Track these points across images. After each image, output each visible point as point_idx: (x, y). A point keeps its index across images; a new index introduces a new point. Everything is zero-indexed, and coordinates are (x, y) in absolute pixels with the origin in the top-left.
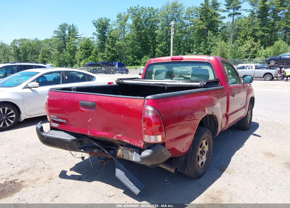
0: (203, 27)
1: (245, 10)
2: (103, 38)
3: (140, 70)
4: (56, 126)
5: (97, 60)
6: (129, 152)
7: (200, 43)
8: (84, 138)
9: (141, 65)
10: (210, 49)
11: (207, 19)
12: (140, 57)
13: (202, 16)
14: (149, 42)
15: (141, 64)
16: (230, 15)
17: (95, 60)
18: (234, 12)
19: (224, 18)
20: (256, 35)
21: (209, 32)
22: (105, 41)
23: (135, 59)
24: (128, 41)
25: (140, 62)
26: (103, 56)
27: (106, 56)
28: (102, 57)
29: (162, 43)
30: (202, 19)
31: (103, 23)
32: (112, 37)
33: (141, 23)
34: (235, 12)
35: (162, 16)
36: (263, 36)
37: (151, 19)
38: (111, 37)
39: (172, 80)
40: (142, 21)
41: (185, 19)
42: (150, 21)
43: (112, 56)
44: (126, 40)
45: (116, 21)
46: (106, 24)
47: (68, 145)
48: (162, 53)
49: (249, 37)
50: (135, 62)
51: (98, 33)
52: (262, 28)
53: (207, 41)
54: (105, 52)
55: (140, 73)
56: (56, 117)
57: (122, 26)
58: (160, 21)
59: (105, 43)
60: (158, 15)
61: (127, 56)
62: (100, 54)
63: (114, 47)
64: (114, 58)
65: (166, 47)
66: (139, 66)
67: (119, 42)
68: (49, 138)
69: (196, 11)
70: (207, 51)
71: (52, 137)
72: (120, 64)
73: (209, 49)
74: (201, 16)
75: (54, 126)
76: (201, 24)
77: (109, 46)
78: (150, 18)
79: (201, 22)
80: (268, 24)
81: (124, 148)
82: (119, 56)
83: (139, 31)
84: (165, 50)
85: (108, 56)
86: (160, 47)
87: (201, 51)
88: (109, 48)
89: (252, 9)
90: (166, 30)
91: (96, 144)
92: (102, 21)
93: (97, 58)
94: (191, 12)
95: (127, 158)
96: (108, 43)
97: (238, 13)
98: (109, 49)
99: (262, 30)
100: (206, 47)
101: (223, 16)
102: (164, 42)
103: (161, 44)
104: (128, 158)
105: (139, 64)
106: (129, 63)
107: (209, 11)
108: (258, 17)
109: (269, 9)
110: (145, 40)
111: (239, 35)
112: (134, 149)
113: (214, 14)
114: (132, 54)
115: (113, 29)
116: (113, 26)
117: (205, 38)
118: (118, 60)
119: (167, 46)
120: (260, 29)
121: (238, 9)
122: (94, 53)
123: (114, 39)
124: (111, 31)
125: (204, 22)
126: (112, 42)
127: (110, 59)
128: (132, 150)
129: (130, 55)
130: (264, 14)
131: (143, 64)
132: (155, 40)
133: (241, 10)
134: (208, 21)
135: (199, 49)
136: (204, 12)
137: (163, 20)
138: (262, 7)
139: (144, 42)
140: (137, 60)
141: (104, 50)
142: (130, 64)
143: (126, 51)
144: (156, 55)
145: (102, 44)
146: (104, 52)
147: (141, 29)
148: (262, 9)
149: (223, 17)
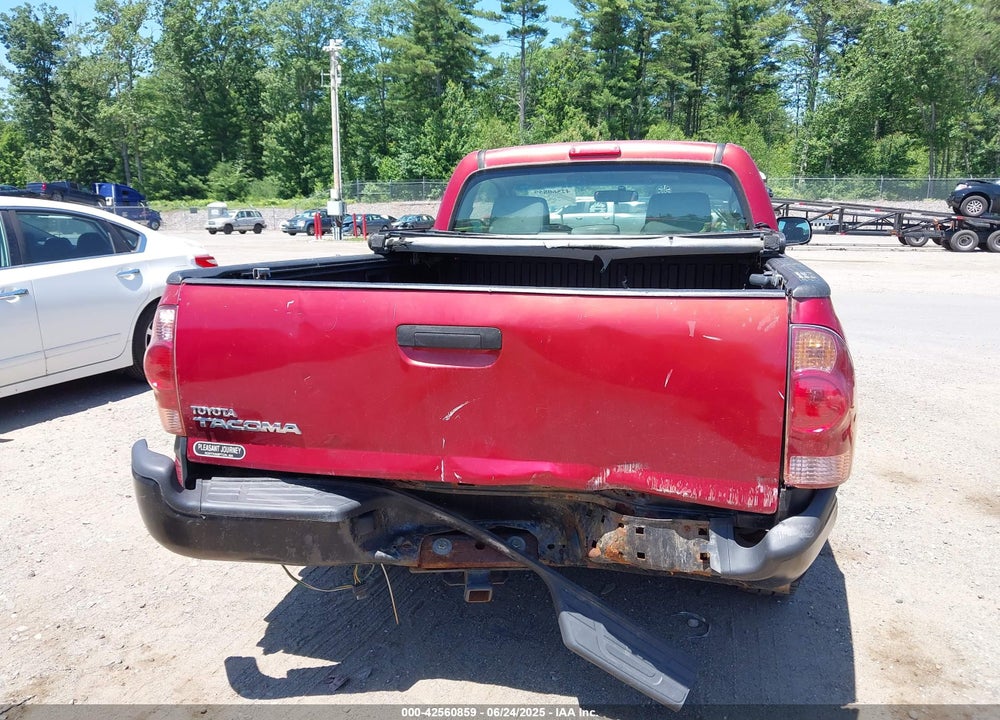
0: (426, 66)
1: (557, 20)
2: (40, 89)
3: (210, 216)
4: (231, 457)
5: (20, 179)
6: (676, 536)
7: (420, 122)
8: (387, 494)
9: (206, 197)
10: (454, 147)
11: (438, 39)
12: (202, 168)
13: (423, 29)
14: (234, 113)
15: (209, 194)
16: (513, 33)
17: (11, 176)
18: (523, 24)
19: (496, 40)
20: (595, 103)
21: (451, 84)
22: (49, 103)
23: (183, 175)
24: (150, 104)
25: (205, 187)
26: (45, 160)
27: (57, 163)
28: (41, 165)
29: (285, 116)
30: (420, 41)
31: (36, 29)
32: (81, 90)
33: (198, 38)
34: (527, 24)
35: (278, 18)
36: (613, 108)
37: (239, 28)
38: (72, 87)
39: (570, 234)
40: (204, 34)
41: (365, 38)
42: (233, 36)
43: (83, 162)
44: (140, 99)
45: (93, 25)
46: (49, 33)
47: (314, 542)
48: (286, 153)
49: (570, 110)
50: (184, 184)
51: (16, 70)
52: (612, 82)
53: (444, 117)
54: (53, 146)
55: (213, 226)
56: (232, 413)
57: (123, 45)
58: (275, 37)
59: (51, 113)
60: (262, 13)
61: (147, 162)
62: (31, 153)
63: (88, 126)
64: (94, 172)
65: (302, 132)
66: (202, 201)
67: (112, 110)
68: (222, 518)
69: (403, 11)
70: (446, 149)
71: (235, 511)
72: (125, 193)
73: (451, 144)
74: (418, 30)
75: (217, 456)
76: (419, 57)
77: (69, 124)
78: (232, 23)
79: (418, 49)
80: (625, 71)
81: (651, 525)
82: (114, 161)
83: (193, 71)
84: (299, 142)
85: (67, 161)
86: (277, 133)
87: (426, 152)
88: (68, 129)
89: (578, 18)
90: (299, 70)
91: (445, 518)
92: (33, 20)
93: (17, 171)
94: (387, 13)
95: (665, 565)
96: (66, 110)
97: (539, 29)
98: (70, 136)
99: (610, 88)
100: (440, 139)
101: (492, 34)
102: (291, 115)
103: (281, 122)
104: (673, 565)
105: (198, 192)
106: (157, 187)
107: (445, 13)
108: (597, 46)
109: (627, 22)
110: (219, 103)
111: (538, 102)
112: (703, 524)
113: (462, 25)
114: (169, 156)
115: (82, 55)
116: (81, 45)
117: (435, 106)
118: (112, 176)
119: (305, 127)
120: (605, 85)
121: (537, 17)
122: (6, 150)
123: (90, 96)
124: (75, 65)
125: (428, 52)
126: (80, 107)
127: (77, 172)
128: (688, 528)
129: (159, 158)
130: (613, 38)
131: (218, 191)
132: (257, 104)
133: (547, 20)
134: (444, 49)
135: (417, 144)
136: (429, 14)
137: (283, 35)
138: (607, 13)
139: (214, 111)
140: (190, 177)
141: (49, 137)
142: (165, 192)
143: (144, 144)
144: (264, 159)
145: (39, 112)
146: (46, 146)
147: (200, 62)
148: (608, 21)
149: (491, 38)
